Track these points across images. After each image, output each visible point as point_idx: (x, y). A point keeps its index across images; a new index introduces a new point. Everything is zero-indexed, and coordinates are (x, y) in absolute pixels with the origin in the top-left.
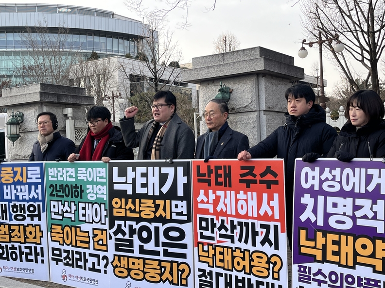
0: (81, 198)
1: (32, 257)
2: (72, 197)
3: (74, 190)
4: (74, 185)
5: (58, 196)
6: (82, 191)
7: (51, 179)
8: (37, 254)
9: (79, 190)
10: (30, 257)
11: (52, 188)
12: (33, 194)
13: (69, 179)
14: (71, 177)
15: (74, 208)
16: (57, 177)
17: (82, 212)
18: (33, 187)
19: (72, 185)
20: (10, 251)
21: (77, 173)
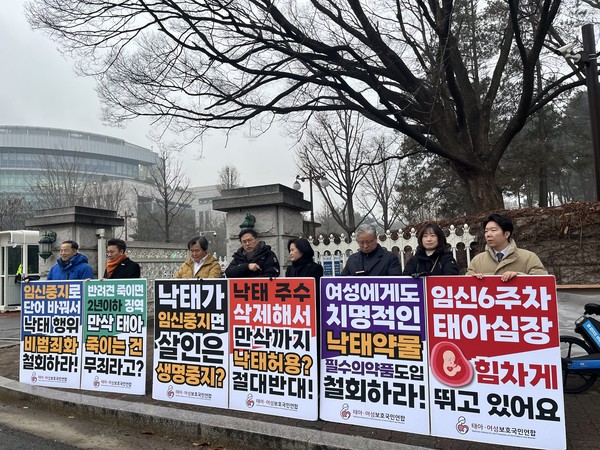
0: (120, 311)
1: (67, 366)
2: (110, 311)
4: (113, 300)
5: (96, 310)
6: (121, 305)
7: (90, 295)
8: (71, 363)
9: (117, 304)
10: (64, 366)
11: (91, 303)
12: (73, 308)
13: (108, 295)
14: (110, 293)
15: (111, 320)
17: (119, 323)
18: (73, 302)
20: (47, 361)
21: (116, 289)
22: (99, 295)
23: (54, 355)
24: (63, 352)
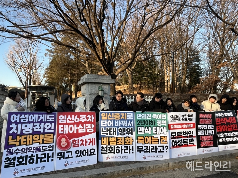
0: (154, 125)
1: (128, 151)
2: (149, 125)
3: (150, 122)
4: (150, 120)
5: (141, 125)
6: (155, 123)
7: (138, 118)
8: (130, 149)
9: (153, 122)
10: (126, 151)
11: (139, 122)
12: (129, 124)
14: (149, 117)
15: (150, 129)
16: (142, 117)
17: (154, 130)
18: (129, 121)
19: (149, 121)
20: (116, 149)
21: (152, 116)
22: (143, 118)
23: (120, 146)
24: (125, 144)
